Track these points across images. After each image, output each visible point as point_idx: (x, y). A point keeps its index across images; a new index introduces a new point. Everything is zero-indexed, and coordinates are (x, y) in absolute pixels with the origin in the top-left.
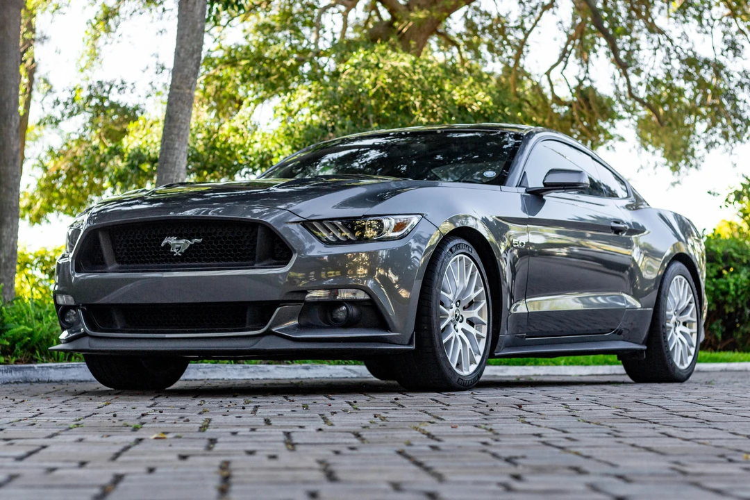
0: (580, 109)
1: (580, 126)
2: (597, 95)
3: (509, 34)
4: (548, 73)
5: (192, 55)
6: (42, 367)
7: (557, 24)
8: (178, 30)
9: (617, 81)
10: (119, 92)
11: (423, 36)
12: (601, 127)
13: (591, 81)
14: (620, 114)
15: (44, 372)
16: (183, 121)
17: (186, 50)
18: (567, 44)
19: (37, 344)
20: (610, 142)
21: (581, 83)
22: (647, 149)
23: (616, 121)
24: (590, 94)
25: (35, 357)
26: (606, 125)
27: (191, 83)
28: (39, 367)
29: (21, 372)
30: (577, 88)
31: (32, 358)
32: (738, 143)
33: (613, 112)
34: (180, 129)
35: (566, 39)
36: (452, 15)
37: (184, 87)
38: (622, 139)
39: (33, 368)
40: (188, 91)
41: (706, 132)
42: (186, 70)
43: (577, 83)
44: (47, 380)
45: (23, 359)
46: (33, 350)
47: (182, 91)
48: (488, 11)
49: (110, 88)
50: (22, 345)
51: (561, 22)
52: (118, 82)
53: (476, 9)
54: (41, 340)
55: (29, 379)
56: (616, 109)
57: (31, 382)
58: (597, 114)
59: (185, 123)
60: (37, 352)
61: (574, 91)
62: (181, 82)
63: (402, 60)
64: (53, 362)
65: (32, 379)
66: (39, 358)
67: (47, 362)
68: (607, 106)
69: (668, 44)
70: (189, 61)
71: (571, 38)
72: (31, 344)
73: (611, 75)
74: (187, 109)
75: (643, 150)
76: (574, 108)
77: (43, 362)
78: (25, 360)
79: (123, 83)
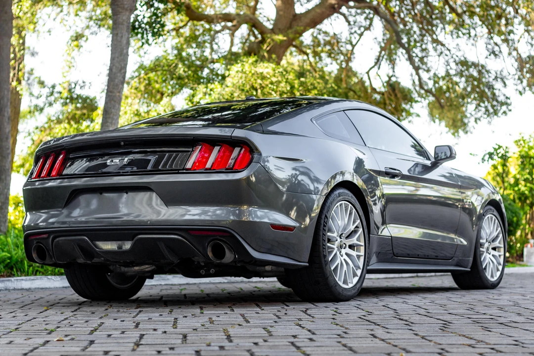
0: (390, 96)
1: (390, 108)
2: (400, 86)
3: (342, 46)
4: (368, 73)
5: (120, 70)
6: (17, 280)
7: (373, 39)
8: (111, 54)
9: (413, 78)
10: (81, 88)
11: (283, 50)
12: (404, 108)
13: (397, 78)
14: (416, 99)
15: (18, 283)
16: (115, 114)
17: (116, 66)
18: (380, 53)
19: (14, 264)
20: (410, 118)
21: (390, 78)
22: (434, 122)
23: (414, 104)
24: (396, 86)
25: (13, 273)
26: (407, 107)
27: (120, 88)
28: (15, 280)
29: (3, 283)
30: (388, 82)
31: (11, 273)
32: (495, 117)
33: (411, 98)
34: (113, 119)
35: (379, 50)
36: (304, 34)
37: (115, 91)
38: (418, 115)
39: (11, 280)
40: (118, 94)
41: (475, 110)
42: (116, 80)
43: (387, 79)
44: (20, 288)
45: (5, 274)
46: (12, 269)
47: (114, 94)
48: (328, 31)
49: (76, 86)
50: (4, 265)
51: (376, 38)
52: (80, 82)
53: (320, 30)
54: (17, 262)
55: (8, 288)
56: (413, 96)
57: (9, 290)
58: (401, 100)
59: (116, 115)
60: (15, 270)
61: (385, 84)
62: (114, 88)
63: (267, 67)
64: (25, 276)
65: (10, 287)
66: (16, 273)
67: (20, 276)
68: (408, 94)
69: (448, 53)
70: (119, 74)
71: (382, 49)
72: (10, 265)
73: (410, 74)
74: (117, 106)
75: (432, 122)
76: (386, 96)
77: (18, 276)
78: (6, 275)
79: (84, 82)
